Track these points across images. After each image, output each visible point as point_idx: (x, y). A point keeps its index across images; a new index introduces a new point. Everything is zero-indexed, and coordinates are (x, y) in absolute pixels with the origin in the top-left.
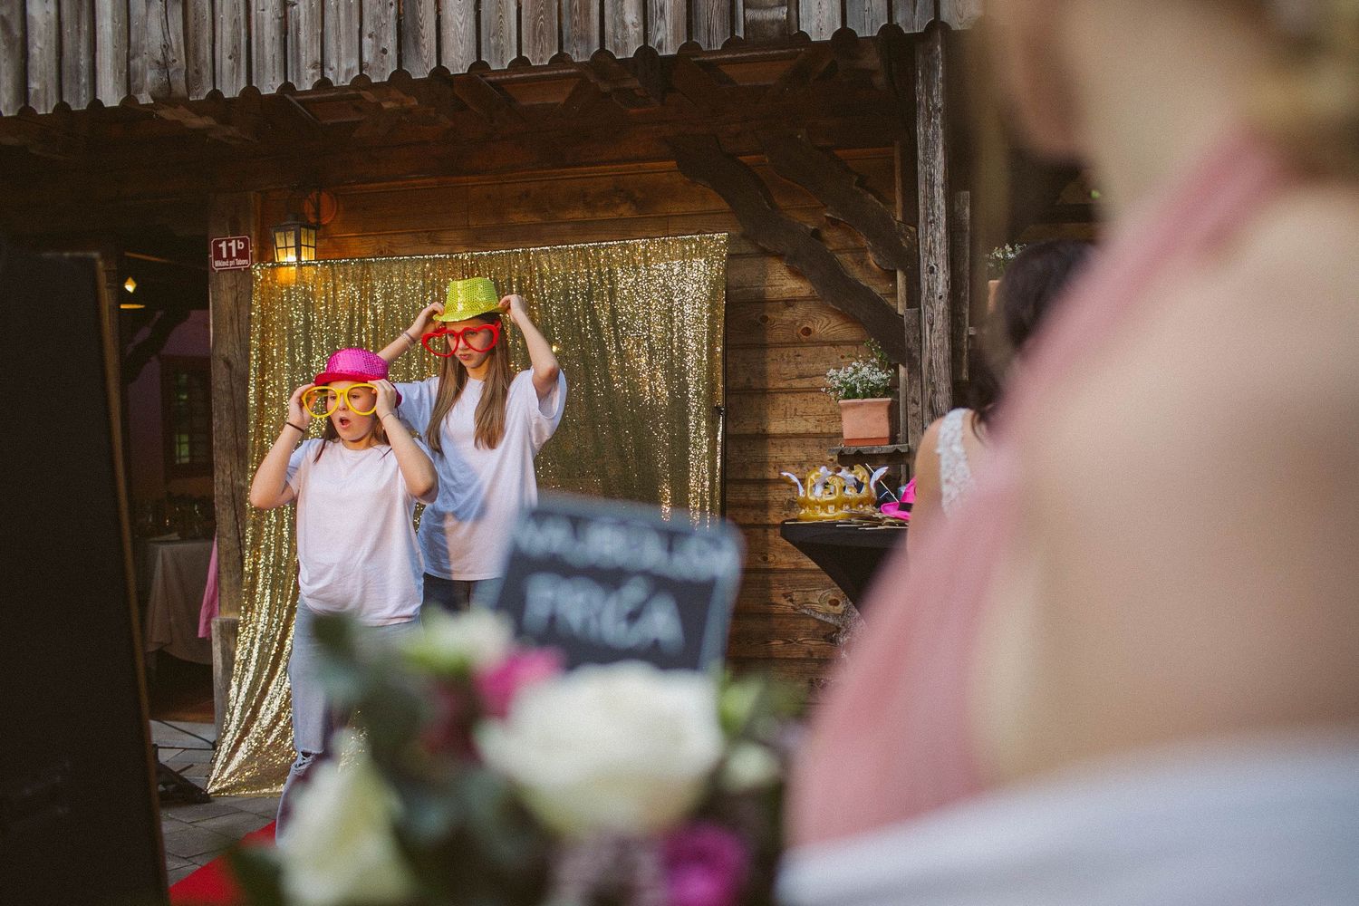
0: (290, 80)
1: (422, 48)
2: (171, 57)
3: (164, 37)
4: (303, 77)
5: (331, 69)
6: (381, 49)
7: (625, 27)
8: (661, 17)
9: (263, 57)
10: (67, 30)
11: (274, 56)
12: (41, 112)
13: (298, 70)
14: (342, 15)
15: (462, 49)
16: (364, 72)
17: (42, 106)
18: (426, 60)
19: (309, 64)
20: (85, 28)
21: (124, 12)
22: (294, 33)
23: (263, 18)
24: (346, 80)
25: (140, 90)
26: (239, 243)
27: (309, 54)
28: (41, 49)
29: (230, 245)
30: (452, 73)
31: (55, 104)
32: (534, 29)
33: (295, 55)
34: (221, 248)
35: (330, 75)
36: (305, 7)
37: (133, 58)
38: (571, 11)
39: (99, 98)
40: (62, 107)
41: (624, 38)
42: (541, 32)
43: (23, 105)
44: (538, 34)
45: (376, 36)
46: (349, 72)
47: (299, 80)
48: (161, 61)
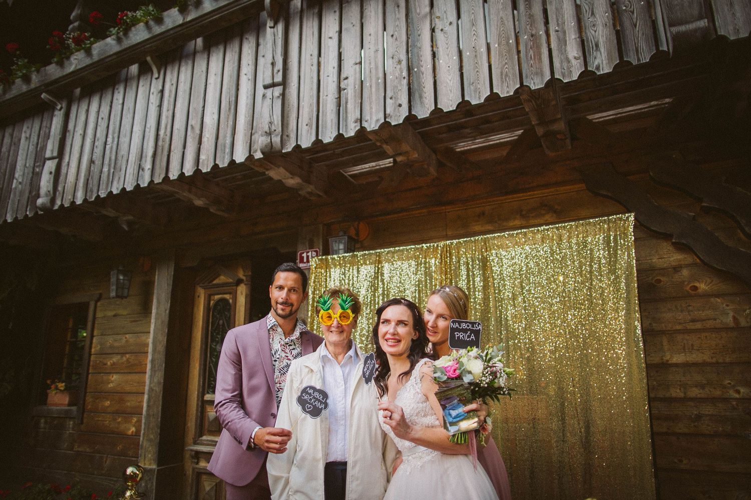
0: (341, 132)
1: (424, 99)
2: (273, 128)
3: (270, 117)
4: (349, 129)
5: (366, 121)
6: (398, 104)
7: (569, 61)
8: (597, 49)
9: (326, 122)
10: (222, 126)
11: (332, 120)
12: (204, 171)
13: (346, 125)
14: (374, 89)
15: (451, 95)
16: (387, 120)
17: (205, 167)
18: (427, 106)
19: (353, 120)
20: (231, 123)
21: (251, 111)
22: (344, 105)
23: (326, 100)
24: (376, 126)
25: (256, 151)
26: (313, 253)
27: (353, 113)
28: (208, 138)
29: (308, 254)
30: (445, 111)
31: (211, 166)
32: (502, 75)
33: (344, 117)
34: (303, 257)
35: (365, 125)
36: (351, 89)
37: (254, 134)
38: (527, 59)
39: (234, 158)
40: (216, 166)
41: (569, 68)
42: (507, 75)
43: (196, 168)
44: (504, 76)
45: (395, 98)
46: (377, 121)
47: (346, 131)
48: (268, 132)
